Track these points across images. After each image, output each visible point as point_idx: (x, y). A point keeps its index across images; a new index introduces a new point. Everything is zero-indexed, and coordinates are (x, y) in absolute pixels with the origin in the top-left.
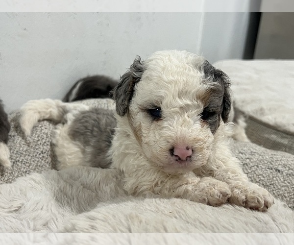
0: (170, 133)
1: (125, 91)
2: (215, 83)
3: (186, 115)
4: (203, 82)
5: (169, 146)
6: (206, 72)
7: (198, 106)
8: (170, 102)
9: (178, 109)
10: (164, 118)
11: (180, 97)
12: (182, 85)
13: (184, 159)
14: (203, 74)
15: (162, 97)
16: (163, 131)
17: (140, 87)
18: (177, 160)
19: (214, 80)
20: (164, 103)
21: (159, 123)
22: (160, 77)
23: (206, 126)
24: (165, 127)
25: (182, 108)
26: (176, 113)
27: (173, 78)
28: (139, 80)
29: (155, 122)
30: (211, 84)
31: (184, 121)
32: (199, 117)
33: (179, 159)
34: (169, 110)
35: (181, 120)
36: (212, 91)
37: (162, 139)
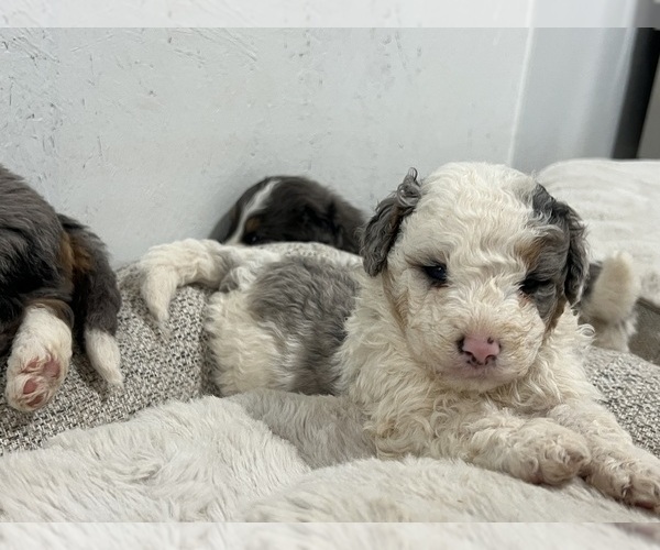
0: (459, 311)
1: (383, 232)
2: (552, 227)
3: (492, 281)
4: (529, 223)
5: (456, 335)
6: (536, 207)
7: (517, 269)
8: (464, 256)
9: (477, 270)
10: (451, 283)
11: (483, 249)
12: (489, 227)
13: (482, 360)
14: (531, 209)
15: (450, 246)
16: (448, 307)
17: (411, 225)
18: (469, 362)
19: (551, 222)
20: (453, 256)
21: (442, 291)
22: (450, 209)
23: (528, 305)
24: (452, 299)
25: (485, 268)
26: (475, 276)
27: (474, 214)
28: (410, 213)
29: (434, 290)
30: (545, 227)
31: (488, 292)
32: (518, 287)
33: (473, 361)
34: (462, 270)
35: (482, 289)
36: (546, 242)
37: (444, 321)
